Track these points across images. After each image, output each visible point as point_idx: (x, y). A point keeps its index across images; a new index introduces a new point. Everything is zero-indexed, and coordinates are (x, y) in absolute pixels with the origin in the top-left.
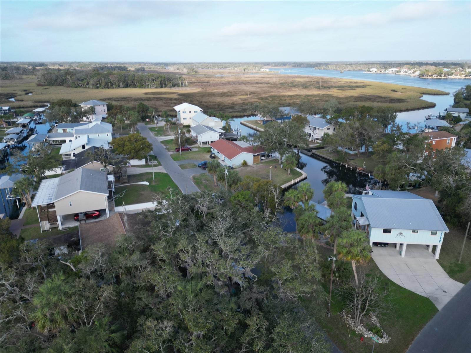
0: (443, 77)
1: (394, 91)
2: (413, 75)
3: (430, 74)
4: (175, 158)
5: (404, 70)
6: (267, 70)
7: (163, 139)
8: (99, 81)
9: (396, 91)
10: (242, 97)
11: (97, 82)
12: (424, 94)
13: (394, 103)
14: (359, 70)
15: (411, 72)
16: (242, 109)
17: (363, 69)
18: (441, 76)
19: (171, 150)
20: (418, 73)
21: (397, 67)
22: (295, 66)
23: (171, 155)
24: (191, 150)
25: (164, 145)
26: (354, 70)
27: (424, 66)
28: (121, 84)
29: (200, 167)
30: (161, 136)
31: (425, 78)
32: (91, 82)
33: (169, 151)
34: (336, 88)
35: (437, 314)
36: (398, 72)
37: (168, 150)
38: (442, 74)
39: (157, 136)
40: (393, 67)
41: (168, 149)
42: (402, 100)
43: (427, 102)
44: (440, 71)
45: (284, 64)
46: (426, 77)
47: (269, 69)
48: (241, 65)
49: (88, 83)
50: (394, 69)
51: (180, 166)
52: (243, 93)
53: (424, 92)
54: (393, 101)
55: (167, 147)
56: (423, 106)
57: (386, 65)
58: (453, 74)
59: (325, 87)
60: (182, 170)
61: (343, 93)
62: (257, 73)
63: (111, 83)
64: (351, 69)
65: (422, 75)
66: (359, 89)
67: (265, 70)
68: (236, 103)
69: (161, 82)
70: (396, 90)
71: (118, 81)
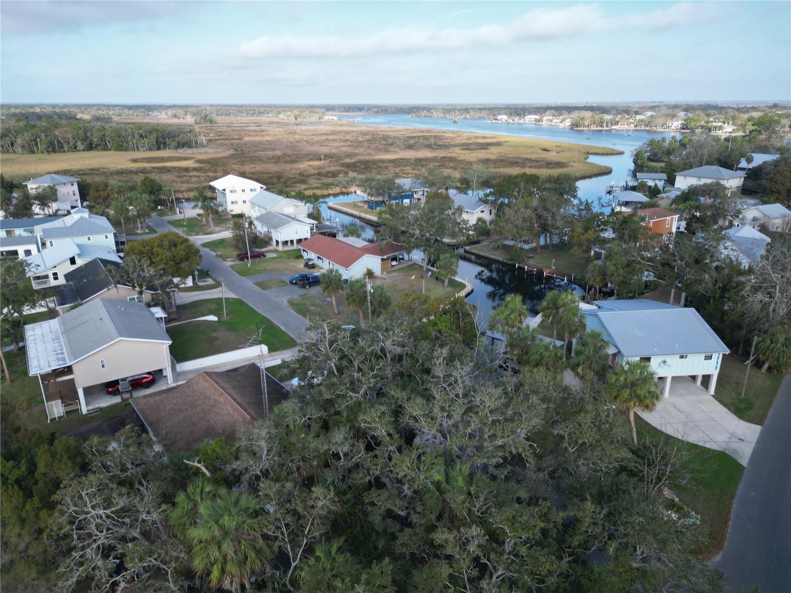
0: (605, 128)
1: (545, 150)
2: (561, 126)
3: (586, 124)
4: (243, 273)
5: (548, 118)
6: (335, 118)
7: (204, 239)
8: (35, 140)
9: (548, 151)
10: (311, 163)
11: (31, 141)
12: (588, 153)
13: (554, 168)
14: (480, 118)
15: (558, 121)
16: (322, 184)
17: (486, 117)
18: (602, 126)
19: (229, 258)
20: (568, 123)
21: (535, 113)
22: (378, 112)
23: (232, 267)
24: (264, 256)
25: (212, 250)
26: (473, 118)
27: (576, 112)
28: (79, 144)
29: (296, 284)
30: (197, 234)
31: (580, 130)
32: (19, 141)
33: (224, 260)
34: (457, 146)
35: (745, 472)
36: (539, 121)
37: (224, 258)
38: (603, 123)
39: (190, 235)
40: (530, 113)
41: (221, 256)
42: (563, 163)
43: (598, 166)
44: (601, 118)
45: (359, 108)
46: (582, 128)
47: (338, 116)
48: (286, 109)
49: (12, 144)
50: (533, 117)
51: (257, 284)
52: (311, 157)
53: (589, 151)
54: (551, 166)
55: (219, 253)
56: (596, 171)
57: (518, 111)
58: (618, 122)
59: (439, 145)
60: (264, 292)
61: (472, 155)
62: (319, 123)
63: (59, 142)
64: (468, 116)
65: (575, 126)
66: (494, 147)
67: (331, 117)
68: (306, 174)
69: (157, 139)
70: (547, 148)
71: (74, 138)
